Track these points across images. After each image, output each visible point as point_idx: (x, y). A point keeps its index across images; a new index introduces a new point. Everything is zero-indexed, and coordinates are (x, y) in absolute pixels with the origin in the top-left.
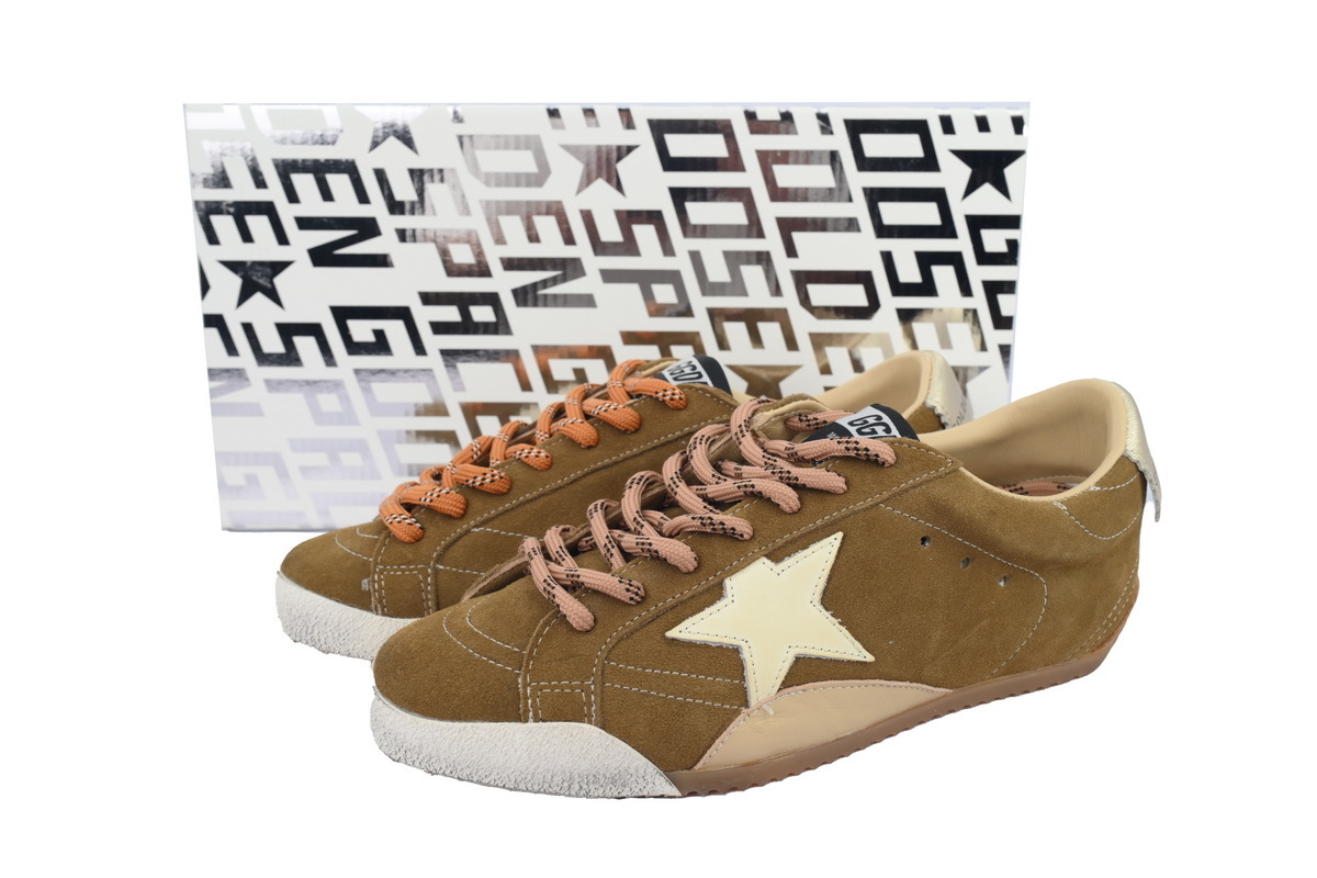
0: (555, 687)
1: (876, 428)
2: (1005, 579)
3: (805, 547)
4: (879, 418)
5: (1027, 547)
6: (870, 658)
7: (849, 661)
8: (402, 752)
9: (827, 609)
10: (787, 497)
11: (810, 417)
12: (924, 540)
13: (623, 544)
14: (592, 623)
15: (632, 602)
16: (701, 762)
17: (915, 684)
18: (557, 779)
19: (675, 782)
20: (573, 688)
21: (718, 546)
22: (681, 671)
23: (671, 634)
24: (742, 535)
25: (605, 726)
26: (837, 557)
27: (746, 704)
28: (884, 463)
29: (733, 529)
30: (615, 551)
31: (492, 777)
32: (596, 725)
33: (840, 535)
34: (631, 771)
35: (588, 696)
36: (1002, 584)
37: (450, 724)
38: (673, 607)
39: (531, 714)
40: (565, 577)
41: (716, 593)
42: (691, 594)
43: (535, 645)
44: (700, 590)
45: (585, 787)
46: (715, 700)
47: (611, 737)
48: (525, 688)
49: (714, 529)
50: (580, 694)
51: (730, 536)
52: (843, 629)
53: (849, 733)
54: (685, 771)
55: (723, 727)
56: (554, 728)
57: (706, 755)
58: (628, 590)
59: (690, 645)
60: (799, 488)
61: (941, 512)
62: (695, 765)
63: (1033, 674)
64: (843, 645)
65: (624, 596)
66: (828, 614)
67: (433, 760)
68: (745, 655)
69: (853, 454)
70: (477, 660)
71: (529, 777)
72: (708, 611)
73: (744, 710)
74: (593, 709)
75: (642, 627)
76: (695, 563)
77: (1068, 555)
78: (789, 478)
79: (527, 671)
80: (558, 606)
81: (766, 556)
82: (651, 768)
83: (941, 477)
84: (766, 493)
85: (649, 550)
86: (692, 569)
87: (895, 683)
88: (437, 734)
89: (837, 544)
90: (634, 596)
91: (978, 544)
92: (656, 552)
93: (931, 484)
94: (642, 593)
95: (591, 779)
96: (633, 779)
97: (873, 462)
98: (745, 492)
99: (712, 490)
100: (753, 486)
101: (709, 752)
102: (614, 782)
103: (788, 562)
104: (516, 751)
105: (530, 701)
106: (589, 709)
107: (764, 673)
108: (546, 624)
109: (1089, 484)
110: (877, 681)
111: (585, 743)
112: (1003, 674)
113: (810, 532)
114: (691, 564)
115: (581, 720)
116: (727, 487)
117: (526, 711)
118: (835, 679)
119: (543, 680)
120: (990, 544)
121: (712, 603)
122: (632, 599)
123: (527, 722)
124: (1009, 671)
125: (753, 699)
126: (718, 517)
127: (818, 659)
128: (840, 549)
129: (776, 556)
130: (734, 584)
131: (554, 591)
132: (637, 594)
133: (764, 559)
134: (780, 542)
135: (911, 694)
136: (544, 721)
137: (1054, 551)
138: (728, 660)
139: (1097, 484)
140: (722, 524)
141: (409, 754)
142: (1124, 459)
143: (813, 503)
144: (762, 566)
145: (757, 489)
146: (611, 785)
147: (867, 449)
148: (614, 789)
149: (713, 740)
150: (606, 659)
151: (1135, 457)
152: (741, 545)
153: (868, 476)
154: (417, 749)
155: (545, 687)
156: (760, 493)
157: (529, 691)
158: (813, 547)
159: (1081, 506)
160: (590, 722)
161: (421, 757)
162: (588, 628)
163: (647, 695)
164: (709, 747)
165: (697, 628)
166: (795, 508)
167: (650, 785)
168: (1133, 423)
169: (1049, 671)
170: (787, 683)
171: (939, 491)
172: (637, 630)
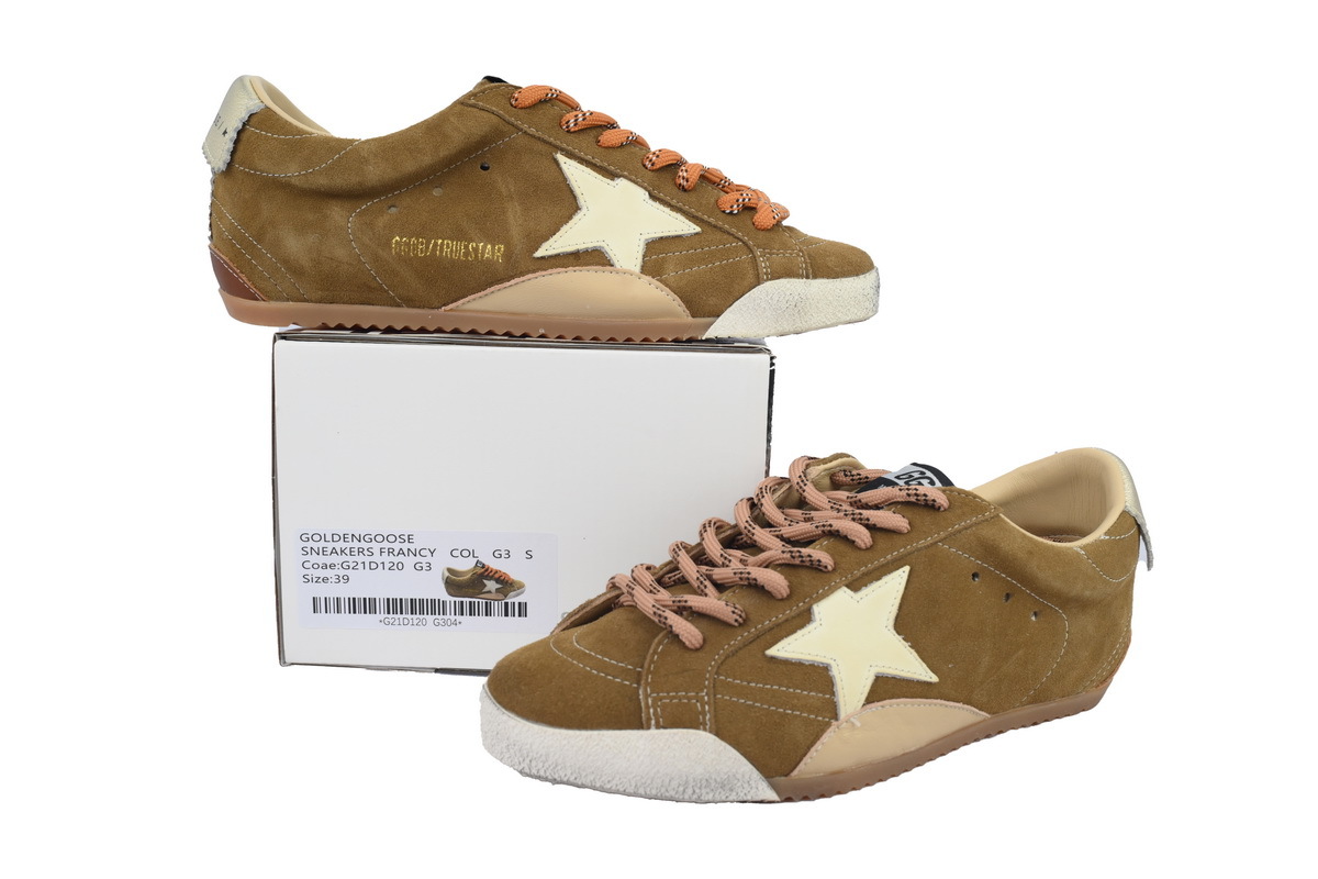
0: (674, 697)
1: (922, 481)
2: (1035, 614)
3: (879, 579)
4: (922, 473)
5: (1057, 584)
6: (934, 679)
7: (918, 681)
8: (527, 761)
9: (899, 634)
10: (862, 536)
11: (854, 472)
12: (975, 575)
13: (714, 577)
14: (701, 641)
15: (736, 624)
16: (798, 769)
17: (966, 706)
18: (674, 784)
19: (774, 787)
20: (689, 699)
21: (805, 575)
22: (780, 686)
23: (772, 652)
24: (826, 567)
25: (719, 733)
26: (906, 588)
27: (836, 717)
28: (939, 508)
29: (819, 561)
30: (707, 583)
31: (614, 782)
32: (710, 732)
33: (907, 569)
34: (739, 776)
35: (703, 706)
36: (1033, 618)
37: (577, 732)
38: (771, 629)
39: (653, 722)
40: (671, 603)
41: (805, 618)
42: (785, 618)
43: (652, 661)
44: (793, 614)
45: (697, 791)
46: (810, 712)
47: (724, 744)
48: (647, 699)
49: (802, 561)
50: (695, 704)
51: (816, 567)
52: (913, 651)
53: (913, 749)
54: (783, 778)
55: (817, 737)
56: (675, 734)
57: (802, 764)
58: (734, 612)
59: (786, 662)
60: (872, 528)
61: (990, 552)
62: (792, 771)
63: (1052, 705)
64: (913, 667)
65: (731, 618)
66: (900, 638)
67: (559, 767)
68: (835, 672)
69: (913, 499)
70: (597, 676)
71: (649, 782)
72: (800, 633)
73: (834, 722)
74: (707, 718)
75: (745, 646)
76: (788, 591)
77: (1087, 593)
78: (861, 519)
79: (647, 684)
80: (671, 626)
81: (848, 586)
82: (755, 774)
83: (987, 520)
84: (843, 531)
85: (748, 579)
86: (785, 595)
87: (952, 703)
88: (565, 742)
89: (905, 576)
90: (738, 617)
91: (1018, 581)
92: (755, 580)
93: (980, 526)
94: (743, 615)
95: (704, 783)
96: (739, 784)
97: (930, 506)
98: (823, 531)
99: (787, 531)
100: (831, 525)
101: (805, 759)
102: (723, 786)
103: (865, 591)
104: (639, 757)
105: (651, 711)
106: (704, 718)
107: (851, 690)
108: (659, 643)
109: (1099, 534)
110: (939, 701)
111: (701, 750)
112: (1032, 703)
113: (883, 566)
114: (785, 591)
115: (697, 728)
116: (802, 528)
117: (649, 719)
118: (907, 697)
119: (662, 692)
120: (1027, 580)
121: (802, 626)
122: (736, 620)
123: (649, 728)
124: (1035, 700)
125: (843, 712)
126: (805, 551)
127: (894, 678)
128: (908, 581)
129: (855, 586)
130: (820, 609)
131: (665, 614)
132: (741, 616)
133: (845, 589)
134: (857, 573)
135: (962, 715)
136: (665, 728)
137: (1077, 589)
138: (818, 677)
139: (1106, 534)
140: (810, 556)
141: (534, 763)
142: (1125, 514)
143: (883, 542)
144: (843, 594)
145: (835, 527)
146: (720, 790)
147: (925, 495)
148: (723, 793)
149: (809, 748)
150: (716, 673)
151: (1134, 512)
152: (828, 575)
153: (926, 518)
154: (543, 758)
155: (664, 698)
156: (838, 531)
157: (650, 702)
158: (886, 579)
159: (1095, 550)
160: (705, 729)
161: (547, 765)
162: (698, 646)
163: (752, 706)
164: (805, 755)
165: (790, 648)
166: (868, 545)
167: (754, 790)
168: (1127, 485)
169: (1067, 701)
170: (870, 700)
171: (987, 532)
172: (740, 649)
